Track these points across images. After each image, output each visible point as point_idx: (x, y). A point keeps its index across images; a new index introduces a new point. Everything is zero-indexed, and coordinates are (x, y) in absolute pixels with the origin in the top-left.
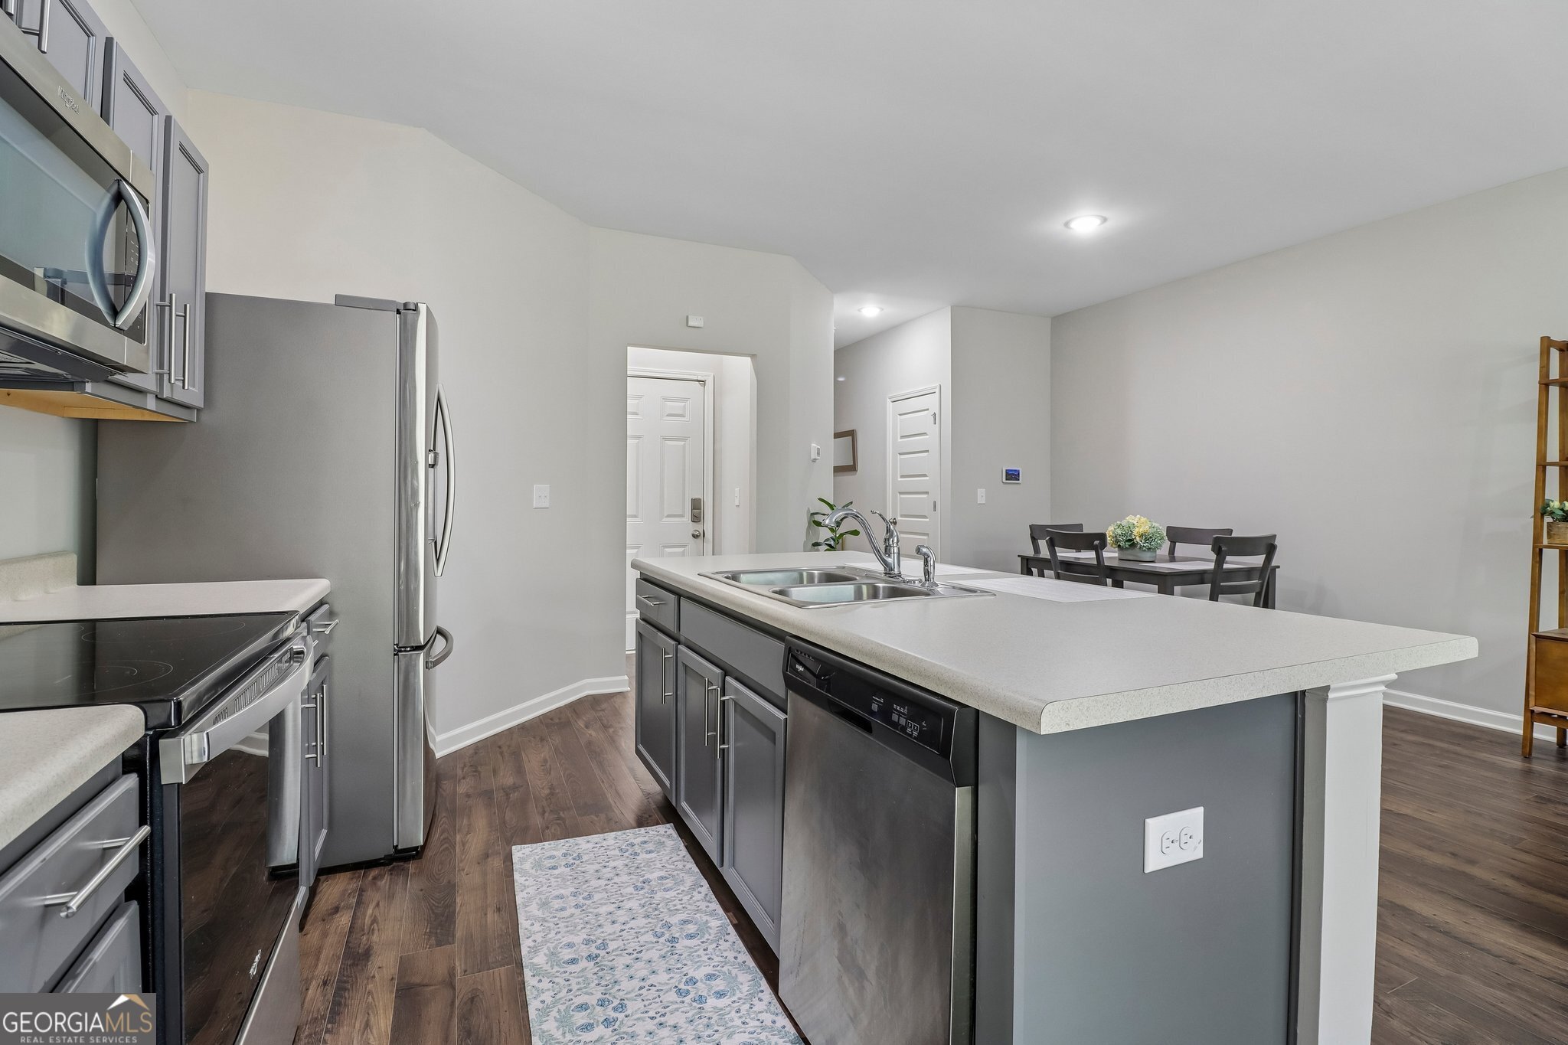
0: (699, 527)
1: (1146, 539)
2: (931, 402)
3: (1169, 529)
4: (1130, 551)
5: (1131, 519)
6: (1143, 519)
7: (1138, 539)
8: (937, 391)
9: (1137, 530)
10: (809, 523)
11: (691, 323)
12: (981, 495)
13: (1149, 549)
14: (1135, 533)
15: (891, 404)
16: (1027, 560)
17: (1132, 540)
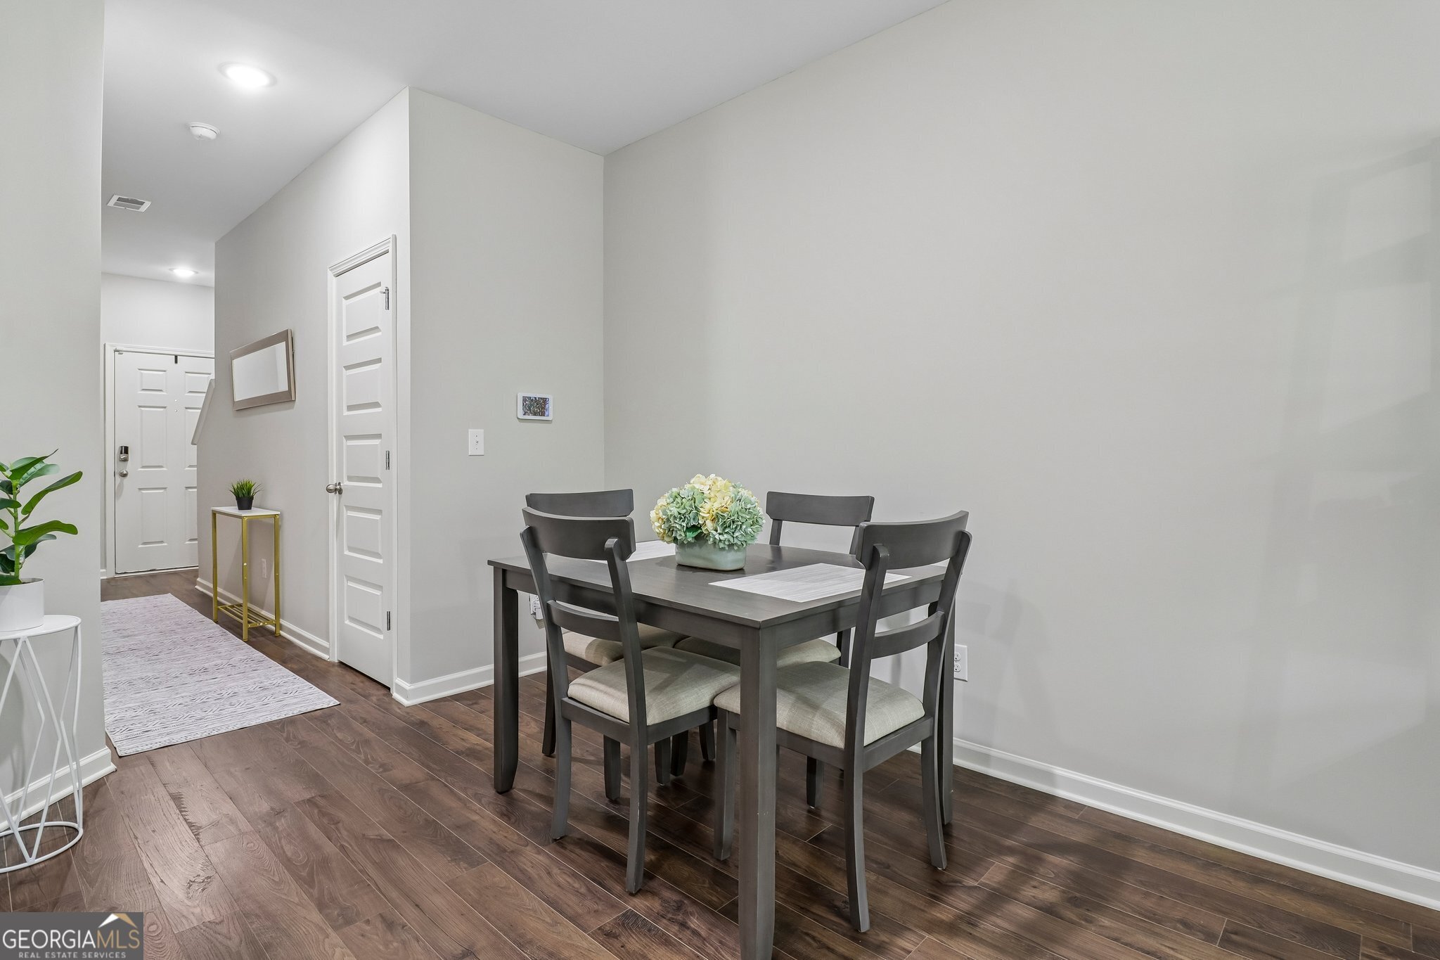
1: (725, 526)
2: (377, 270)
3: (771, 496)
4: (696, 550)
5: (699, 483)
6: (721, 482)
7: (710, 525)
8: (390, 247)
9: (708, 506)
12: (476, 441)
13: (731, 545)
14: (703, 513)
15: (335, 279)
16: (504, 571)
17: (697, 527)
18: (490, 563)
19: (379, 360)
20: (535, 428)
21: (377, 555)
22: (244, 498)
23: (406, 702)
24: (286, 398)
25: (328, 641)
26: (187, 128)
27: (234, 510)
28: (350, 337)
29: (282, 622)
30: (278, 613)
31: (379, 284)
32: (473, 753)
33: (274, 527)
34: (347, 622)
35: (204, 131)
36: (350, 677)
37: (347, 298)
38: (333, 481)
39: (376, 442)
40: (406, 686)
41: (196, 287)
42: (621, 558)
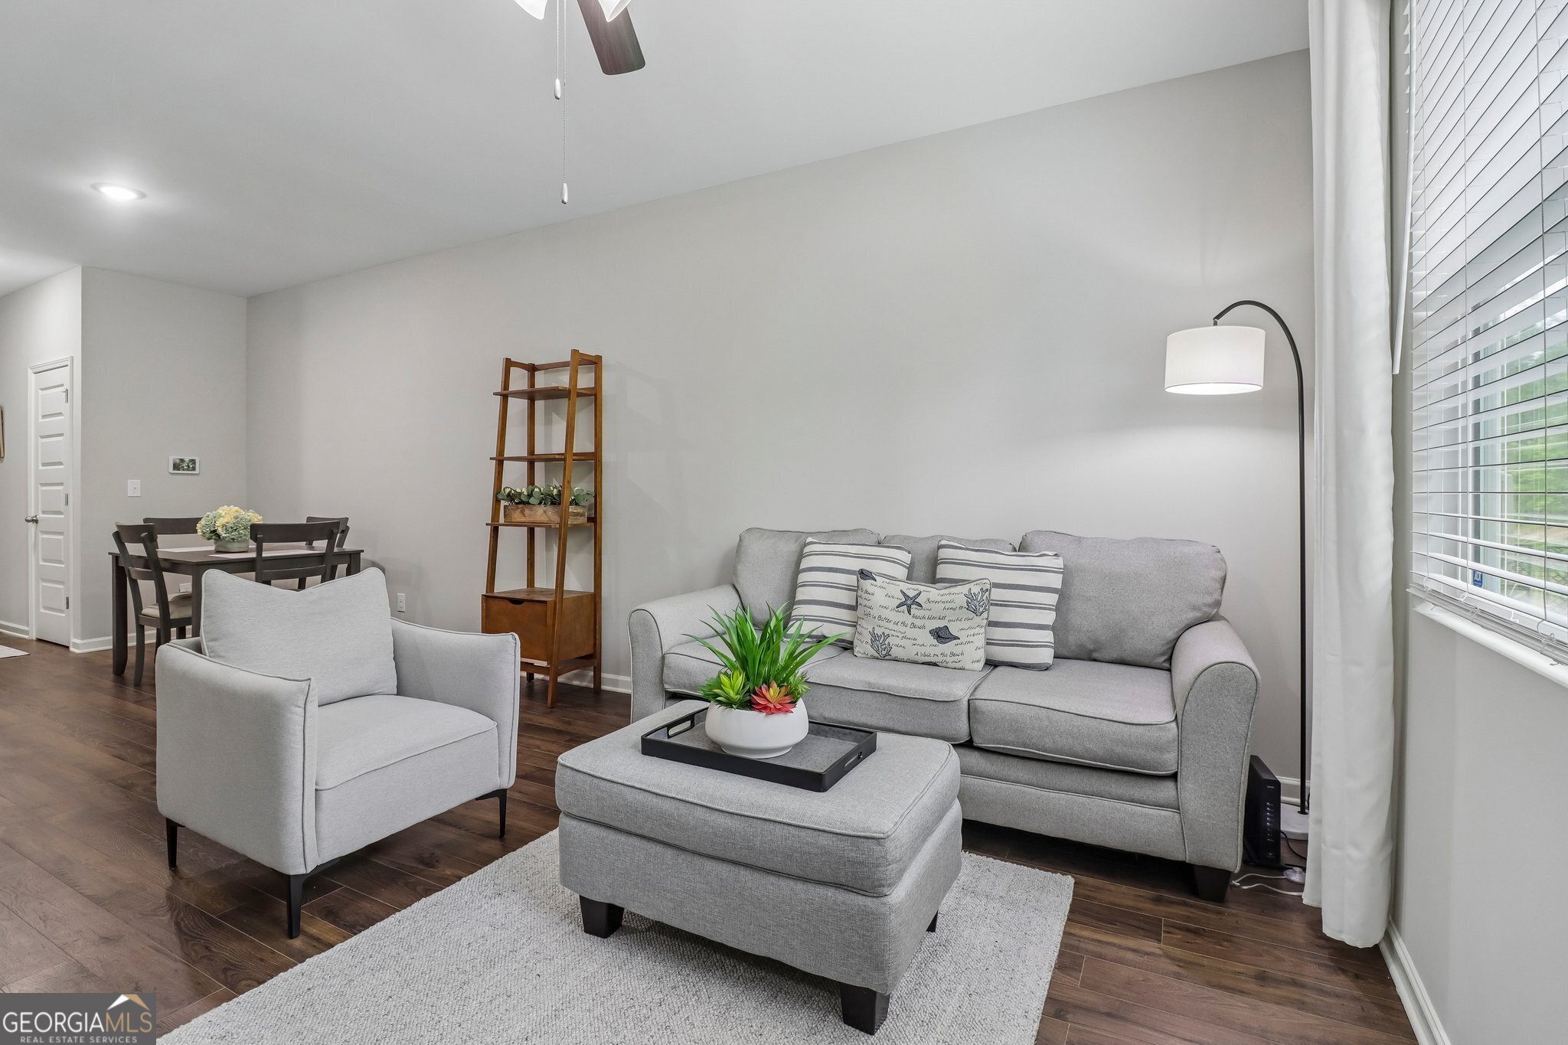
1: (226, 530)
2: (60, 376)
6: (234, 509)
7: (220, 530)
8: (68, 362)
9: (221, 520)
12: (134, 487)
14: (217, 523)
15: (32, 376)
16: (116, 557)
17: (215, 531)
18: (110, 553)
19: (61, 434)
20: (183, 479)
21: (61, 562)
23: (78, 652)
25: (28, 625)
28: (43, 417)
31: (62, 385)
32: (108, 666)
34: (41, 611)
36: (42, 644)
37: (41, 390)
38: (31, 515)
39: (61, 488)
40: (78, 642)
42: (150, 542)
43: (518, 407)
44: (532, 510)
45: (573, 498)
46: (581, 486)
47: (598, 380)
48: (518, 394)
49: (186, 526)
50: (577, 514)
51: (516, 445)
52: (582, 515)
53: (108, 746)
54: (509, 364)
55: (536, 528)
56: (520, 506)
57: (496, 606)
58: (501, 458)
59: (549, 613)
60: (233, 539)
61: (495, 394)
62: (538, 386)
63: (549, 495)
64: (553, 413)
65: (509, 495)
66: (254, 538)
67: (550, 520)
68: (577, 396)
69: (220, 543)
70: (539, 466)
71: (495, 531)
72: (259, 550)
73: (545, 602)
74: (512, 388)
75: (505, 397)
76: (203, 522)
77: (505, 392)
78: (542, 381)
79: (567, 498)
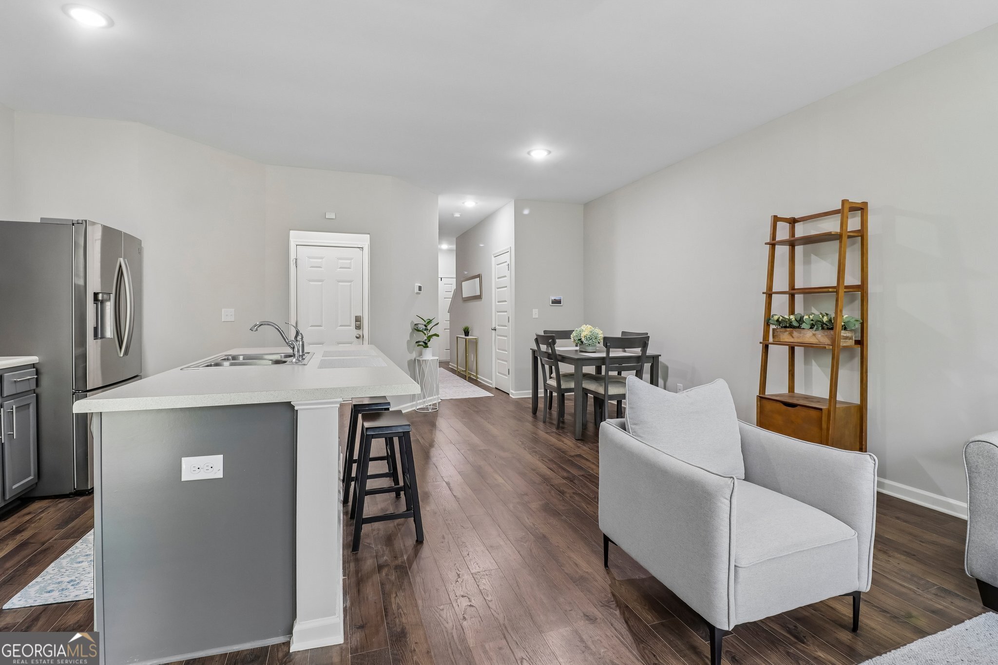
0: (360, 332)
1: (587, 339)
2: (506, 257)
8: (509, 250)
10: (412, 330)
11: (327, 217)
12: (535, 313)
14: (582, 335)
15: (494, 258)
16: (534, 351)
17: (580, 339)
18: (531, 349)
19: (506, 287)
20: (556, 307)
21: (506, 351)
22: (467, 333)
23: (513, 397)
24: (479, 297)
25: (492, 381)
26: (453, 214)
27: (464, 336)
28: (498, 278)
29: (478, 376)
30: (477, 373)
31: (506, 262)
32: (529, 408)
33: (476, 342)
34: (497, 374)
35: (457, 215)
36: (498, 391)
37: (497, 265)
38: (493, 326)
39: (505, 313)
40: (513, 392)
41: (450, 250)
42: (552, 344)
43: (782, 251)
44: (800, 333)
45: (843, 324)
46: (849, 314)
47: (864, 223)
48: (782, 243)
49: (566, 335)
50: (846, 338)
51: (781, 283)
52: (851, 338)
53: (543, 460)
54: (776, 219)
55: (795, 347)
56: (788, 329)
57: (769, 406)
58: (770, 293)
59: (824, 419)
60: (589, 344)
61: (766, 244)
62: (797, 235)
63: (819, 321)
64: (812, 254)
65: (778, 320)
66: (605, 345)
67: (820, 342)
68: (848, 238)
69: (582, 346)
70: (799, 298)
71: (766, 348)
72: (608, 353)
73: (821, 409)
74: (778, 238)
75: (773, 245)
76: (574, 334)
77: (774, 242)
78: (801, 231)
79: (840, 323)
